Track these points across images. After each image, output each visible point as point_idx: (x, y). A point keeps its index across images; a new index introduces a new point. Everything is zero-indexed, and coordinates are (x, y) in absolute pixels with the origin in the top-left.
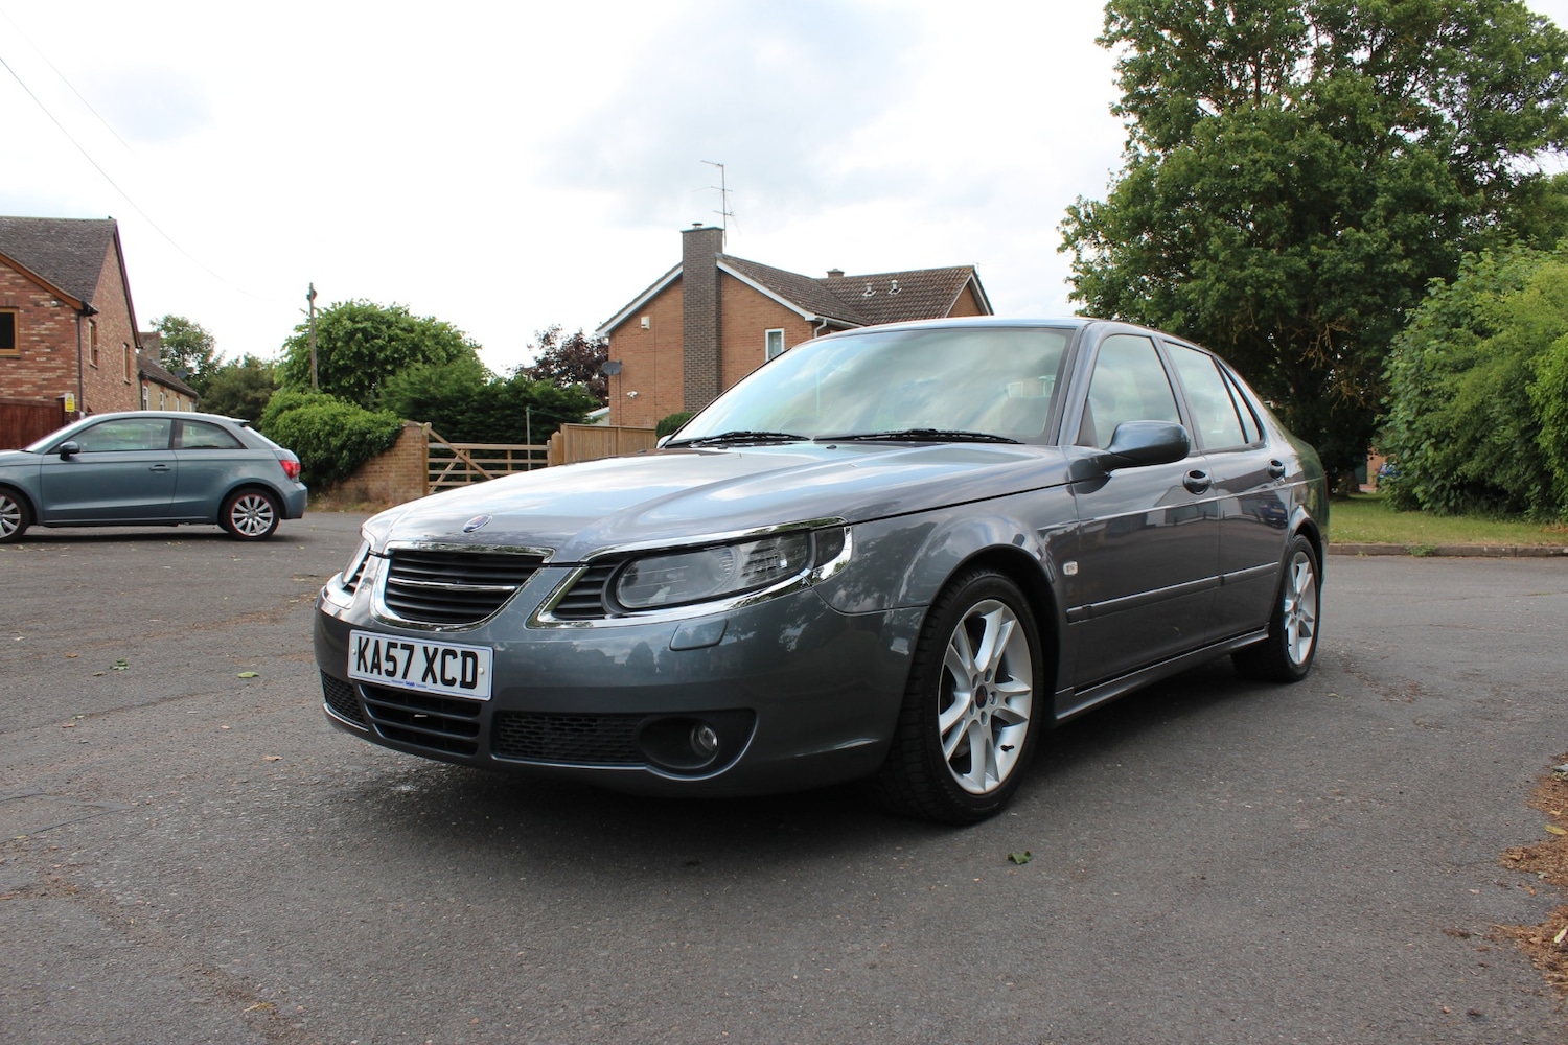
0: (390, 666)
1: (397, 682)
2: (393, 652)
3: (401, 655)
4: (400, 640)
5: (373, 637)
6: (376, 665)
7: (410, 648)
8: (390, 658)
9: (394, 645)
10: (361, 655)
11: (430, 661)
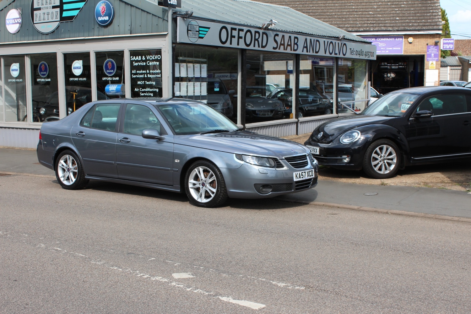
0: (302, 176)
1: (304, 179)
2: (302, 174)
3: (304, 174)
4: (303, 171)
5: (298, 173)
6: (300, 177)
7: (305, 172)
8: (302, 175)
9: (303, 173)
10: (296, 176)
11: (308, 173)
